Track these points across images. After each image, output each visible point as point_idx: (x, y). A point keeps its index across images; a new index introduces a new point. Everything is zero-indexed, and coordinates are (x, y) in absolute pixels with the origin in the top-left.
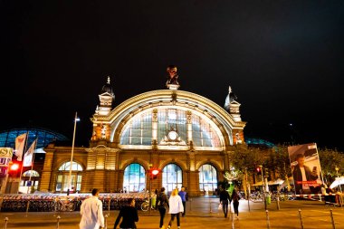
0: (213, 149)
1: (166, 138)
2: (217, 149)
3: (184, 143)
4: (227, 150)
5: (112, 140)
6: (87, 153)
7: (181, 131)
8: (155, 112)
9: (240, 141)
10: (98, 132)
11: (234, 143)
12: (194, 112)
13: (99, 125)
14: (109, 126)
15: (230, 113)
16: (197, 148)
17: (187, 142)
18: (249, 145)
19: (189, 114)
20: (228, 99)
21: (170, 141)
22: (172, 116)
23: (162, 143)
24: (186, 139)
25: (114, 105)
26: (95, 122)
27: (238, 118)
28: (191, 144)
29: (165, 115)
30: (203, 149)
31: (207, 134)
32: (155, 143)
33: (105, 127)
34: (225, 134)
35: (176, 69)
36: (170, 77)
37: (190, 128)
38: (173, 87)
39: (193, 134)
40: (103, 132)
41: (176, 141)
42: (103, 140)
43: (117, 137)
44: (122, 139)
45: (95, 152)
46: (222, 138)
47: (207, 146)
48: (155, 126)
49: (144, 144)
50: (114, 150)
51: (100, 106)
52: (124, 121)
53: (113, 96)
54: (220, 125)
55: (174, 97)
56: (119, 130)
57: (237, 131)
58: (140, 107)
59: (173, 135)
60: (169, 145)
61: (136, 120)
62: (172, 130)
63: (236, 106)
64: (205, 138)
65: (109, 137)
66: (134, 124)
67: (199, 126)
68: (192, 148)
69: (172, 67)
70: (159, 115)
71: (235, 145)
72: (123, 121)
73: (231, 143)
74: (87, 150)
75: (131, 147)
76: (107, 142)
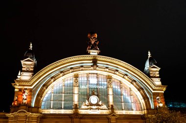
0: (134, 113)
1: (87, 103)
2: (138, 113)
3: (105, 107)
4: (148, 113)
5: (33, 105)
6: (7, 118)
7: (102, 95)
8: (76, 77)
9: (161, 105)
10: (20, 96)
11: (155, 106)
12: (114, 76)
13: (20, 90)
14: (31, 90)
15: (150, 77)
16: (119, 112)
17: (108, 106)
18: (171, 109)
19: (109, 78)
20: (147, 63)
21: (92, 105)
22: (93, 81)
23: (83, 107)
24: (107, 103)
25: (36, 70)
26: (17, 87)
27: (158, 82)
28: (112, 108)
29: (86, 79)
30: (124, 112)
31: (128, 98)
32: (76, 107)
33: (27, 91)
34: (145, 98)
35: (96, 35)
36: (90, 43)
37: (111, 92)
38: (94, 53)
39: (114, 98)
40: (25, 97)
41: (97, 105)
42: (25, 105)
43: (38, 101)
44: (43, 103)
45: (16, 117)
46: (142, 101)
47: (129, 110)
48: (76, 90)
49: (65, 108)
50: (35, 115)
51: (22, 71)
52: (46, 86)
53: (35, 61)
54: (140, 89)
55: (95, 62)
56: (40, 95)
57: (158, 94)
58: (61, 72)
59: (94, 99)
60: (91, 109)
61: (57, 85)
62: (93, 94)
63: (156, 70)
64: (126, 102)
65: (31, 102)
66: (55, 88)
67: (119, 90)
68: (113, 112)
69: (92, 34)
70: (80, 79)
71: (156, 108)
72: (44, 86)
73: (152, 107)
74: (8, 115)
75: (52, 111)
76: (28, 107)
